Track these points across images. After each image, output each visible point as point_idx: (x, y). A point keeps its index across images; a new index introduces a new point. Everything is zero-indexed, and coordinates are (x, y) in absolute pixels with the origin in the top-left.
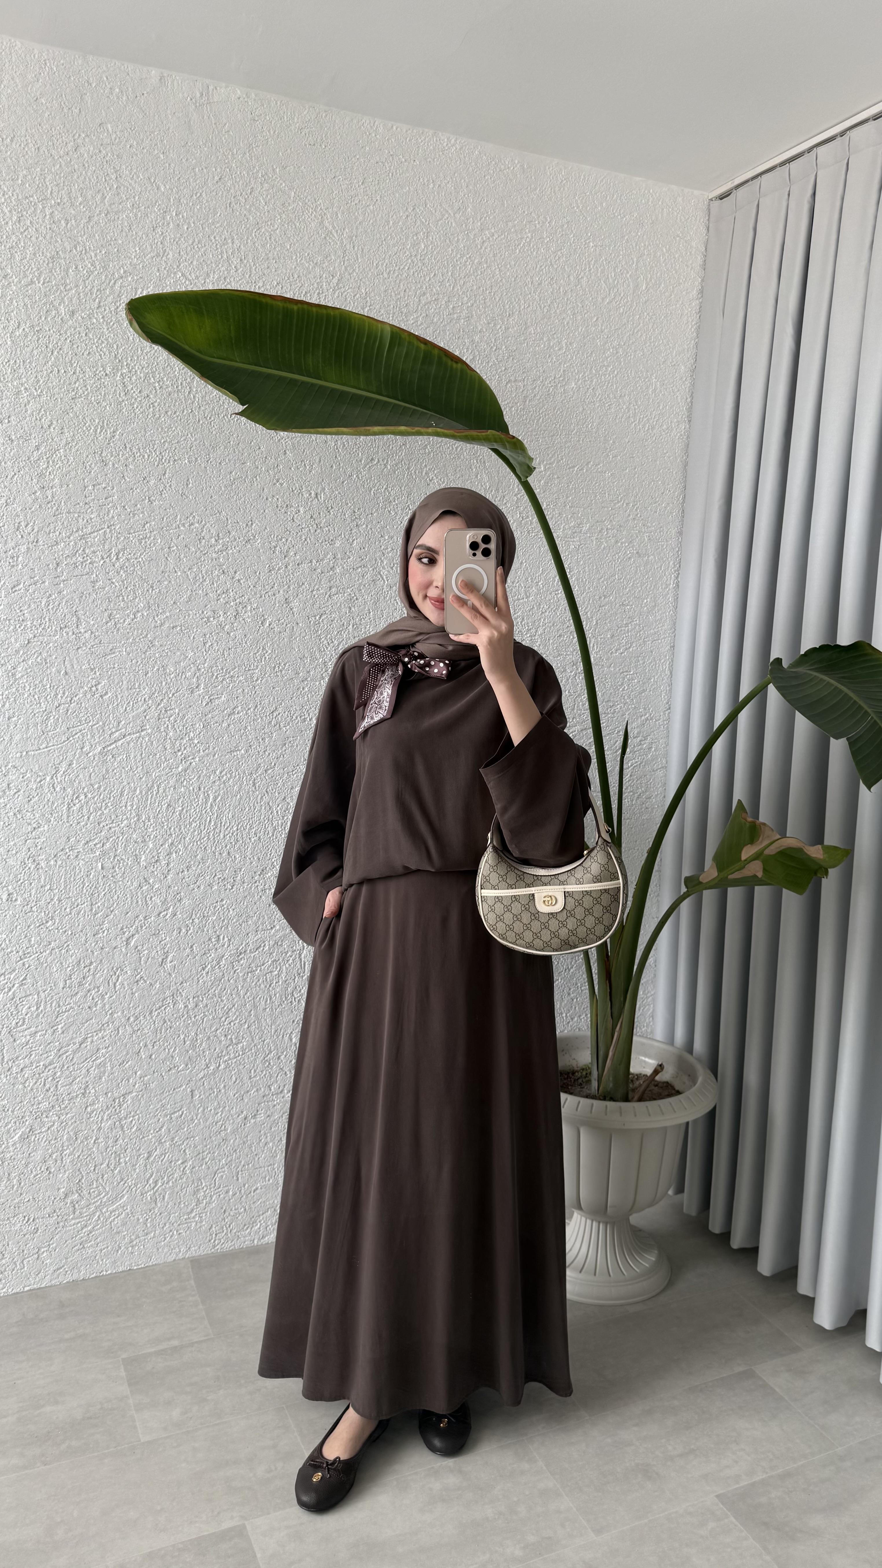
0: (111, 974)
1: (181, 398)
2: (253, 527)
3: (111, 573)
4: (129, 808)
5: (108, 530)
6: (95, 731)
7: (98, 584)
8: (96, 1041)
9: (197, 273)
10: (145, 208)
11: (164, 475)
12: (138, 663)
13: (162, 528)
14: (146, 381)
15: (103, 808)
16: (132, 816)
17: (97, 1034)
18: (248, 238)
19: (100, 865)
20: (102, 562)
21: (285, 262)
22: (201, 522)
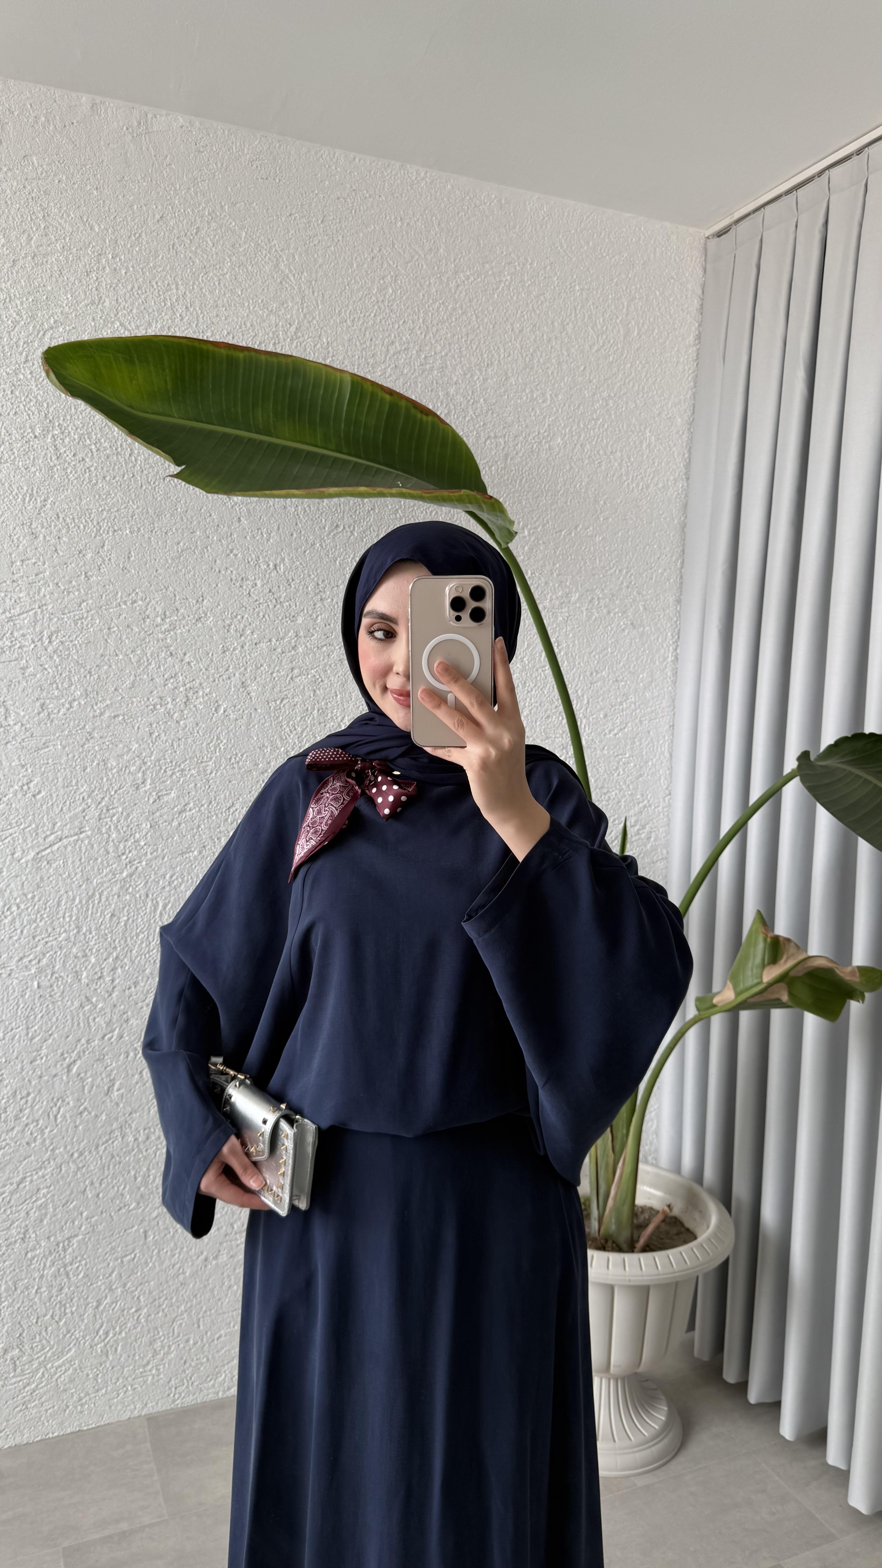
0: (51, 1105)
1: (121, 460)
2: (204, 603)
3: (42, 659)
4: (68, 919)
5: (39, 611)
6: (28, 835)
7: (29, 670)
8: (36, 1180)
9: (138, 323)
10: (77, 250)
11: (103, 547)
12: (76, 758)
13: (101, 607)
14: (81, 443)
15: (38, 920)
16: (71, 928)
17: (37, 1173)
18: (194, 284)
19: (36, 983)
20: (32, 646)
21: (236, 309)
22: (145, 599)
